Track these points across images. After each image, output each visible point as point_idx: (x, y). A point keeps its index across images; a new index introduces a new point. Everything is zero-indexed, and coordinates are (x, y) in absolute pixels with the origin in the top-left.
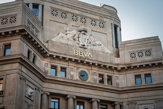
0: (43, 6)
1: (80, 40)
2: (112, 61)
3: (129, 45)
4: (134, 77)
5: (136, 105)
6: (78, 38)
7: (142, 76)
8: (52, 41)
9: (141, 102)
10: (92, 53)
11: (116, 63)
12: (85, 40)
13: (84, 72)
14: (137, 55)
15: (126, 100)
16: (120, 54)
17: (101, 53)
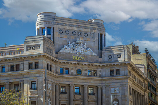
0: (54, 28)
1: (77, 49)
2: (97, 60)
3: (108, 49)
4: (110, 70)
5: (110, 88)
6: (76, 48)
7: (114, 71)
8: (60, 52)
9: (113, 86)
10: (84, 57)
11: (99, 61)
12: (80, 49)
13: (79, 70)
14: (112, 57)
15: (104, 85)
16: (103, 55)
17: (90, 56)
